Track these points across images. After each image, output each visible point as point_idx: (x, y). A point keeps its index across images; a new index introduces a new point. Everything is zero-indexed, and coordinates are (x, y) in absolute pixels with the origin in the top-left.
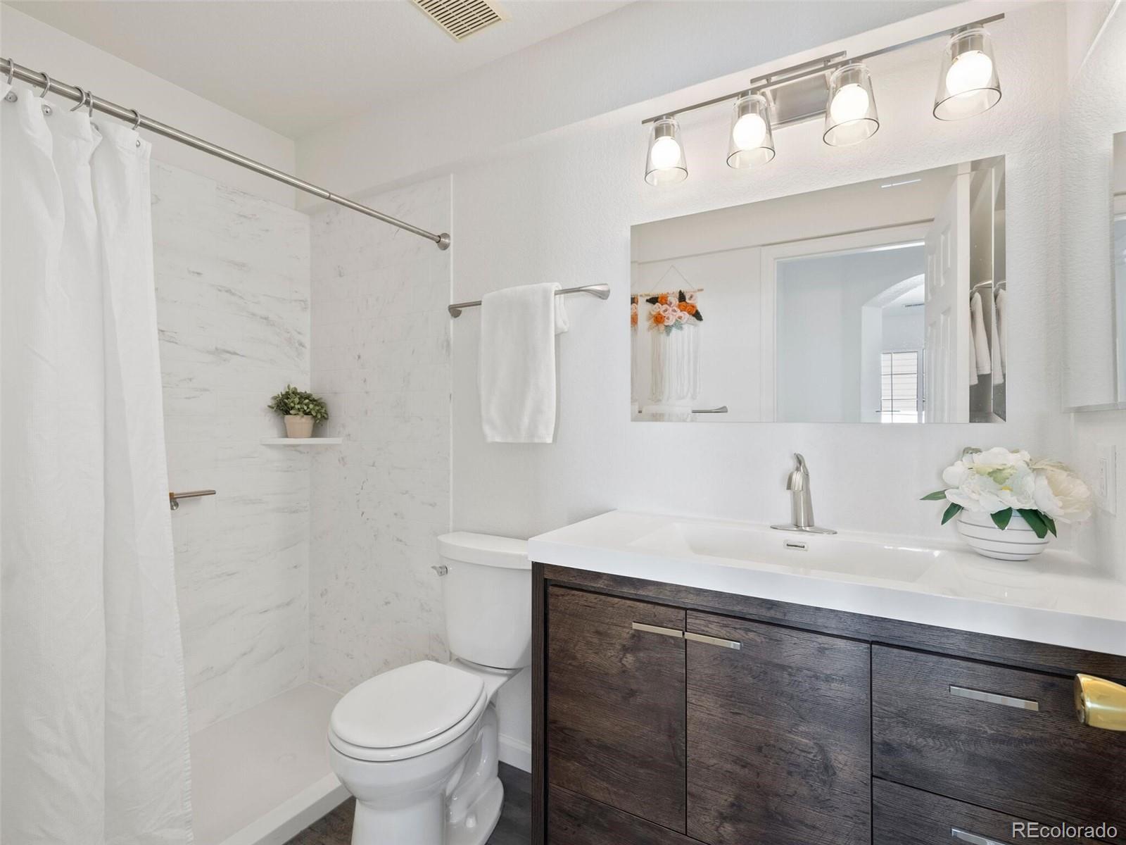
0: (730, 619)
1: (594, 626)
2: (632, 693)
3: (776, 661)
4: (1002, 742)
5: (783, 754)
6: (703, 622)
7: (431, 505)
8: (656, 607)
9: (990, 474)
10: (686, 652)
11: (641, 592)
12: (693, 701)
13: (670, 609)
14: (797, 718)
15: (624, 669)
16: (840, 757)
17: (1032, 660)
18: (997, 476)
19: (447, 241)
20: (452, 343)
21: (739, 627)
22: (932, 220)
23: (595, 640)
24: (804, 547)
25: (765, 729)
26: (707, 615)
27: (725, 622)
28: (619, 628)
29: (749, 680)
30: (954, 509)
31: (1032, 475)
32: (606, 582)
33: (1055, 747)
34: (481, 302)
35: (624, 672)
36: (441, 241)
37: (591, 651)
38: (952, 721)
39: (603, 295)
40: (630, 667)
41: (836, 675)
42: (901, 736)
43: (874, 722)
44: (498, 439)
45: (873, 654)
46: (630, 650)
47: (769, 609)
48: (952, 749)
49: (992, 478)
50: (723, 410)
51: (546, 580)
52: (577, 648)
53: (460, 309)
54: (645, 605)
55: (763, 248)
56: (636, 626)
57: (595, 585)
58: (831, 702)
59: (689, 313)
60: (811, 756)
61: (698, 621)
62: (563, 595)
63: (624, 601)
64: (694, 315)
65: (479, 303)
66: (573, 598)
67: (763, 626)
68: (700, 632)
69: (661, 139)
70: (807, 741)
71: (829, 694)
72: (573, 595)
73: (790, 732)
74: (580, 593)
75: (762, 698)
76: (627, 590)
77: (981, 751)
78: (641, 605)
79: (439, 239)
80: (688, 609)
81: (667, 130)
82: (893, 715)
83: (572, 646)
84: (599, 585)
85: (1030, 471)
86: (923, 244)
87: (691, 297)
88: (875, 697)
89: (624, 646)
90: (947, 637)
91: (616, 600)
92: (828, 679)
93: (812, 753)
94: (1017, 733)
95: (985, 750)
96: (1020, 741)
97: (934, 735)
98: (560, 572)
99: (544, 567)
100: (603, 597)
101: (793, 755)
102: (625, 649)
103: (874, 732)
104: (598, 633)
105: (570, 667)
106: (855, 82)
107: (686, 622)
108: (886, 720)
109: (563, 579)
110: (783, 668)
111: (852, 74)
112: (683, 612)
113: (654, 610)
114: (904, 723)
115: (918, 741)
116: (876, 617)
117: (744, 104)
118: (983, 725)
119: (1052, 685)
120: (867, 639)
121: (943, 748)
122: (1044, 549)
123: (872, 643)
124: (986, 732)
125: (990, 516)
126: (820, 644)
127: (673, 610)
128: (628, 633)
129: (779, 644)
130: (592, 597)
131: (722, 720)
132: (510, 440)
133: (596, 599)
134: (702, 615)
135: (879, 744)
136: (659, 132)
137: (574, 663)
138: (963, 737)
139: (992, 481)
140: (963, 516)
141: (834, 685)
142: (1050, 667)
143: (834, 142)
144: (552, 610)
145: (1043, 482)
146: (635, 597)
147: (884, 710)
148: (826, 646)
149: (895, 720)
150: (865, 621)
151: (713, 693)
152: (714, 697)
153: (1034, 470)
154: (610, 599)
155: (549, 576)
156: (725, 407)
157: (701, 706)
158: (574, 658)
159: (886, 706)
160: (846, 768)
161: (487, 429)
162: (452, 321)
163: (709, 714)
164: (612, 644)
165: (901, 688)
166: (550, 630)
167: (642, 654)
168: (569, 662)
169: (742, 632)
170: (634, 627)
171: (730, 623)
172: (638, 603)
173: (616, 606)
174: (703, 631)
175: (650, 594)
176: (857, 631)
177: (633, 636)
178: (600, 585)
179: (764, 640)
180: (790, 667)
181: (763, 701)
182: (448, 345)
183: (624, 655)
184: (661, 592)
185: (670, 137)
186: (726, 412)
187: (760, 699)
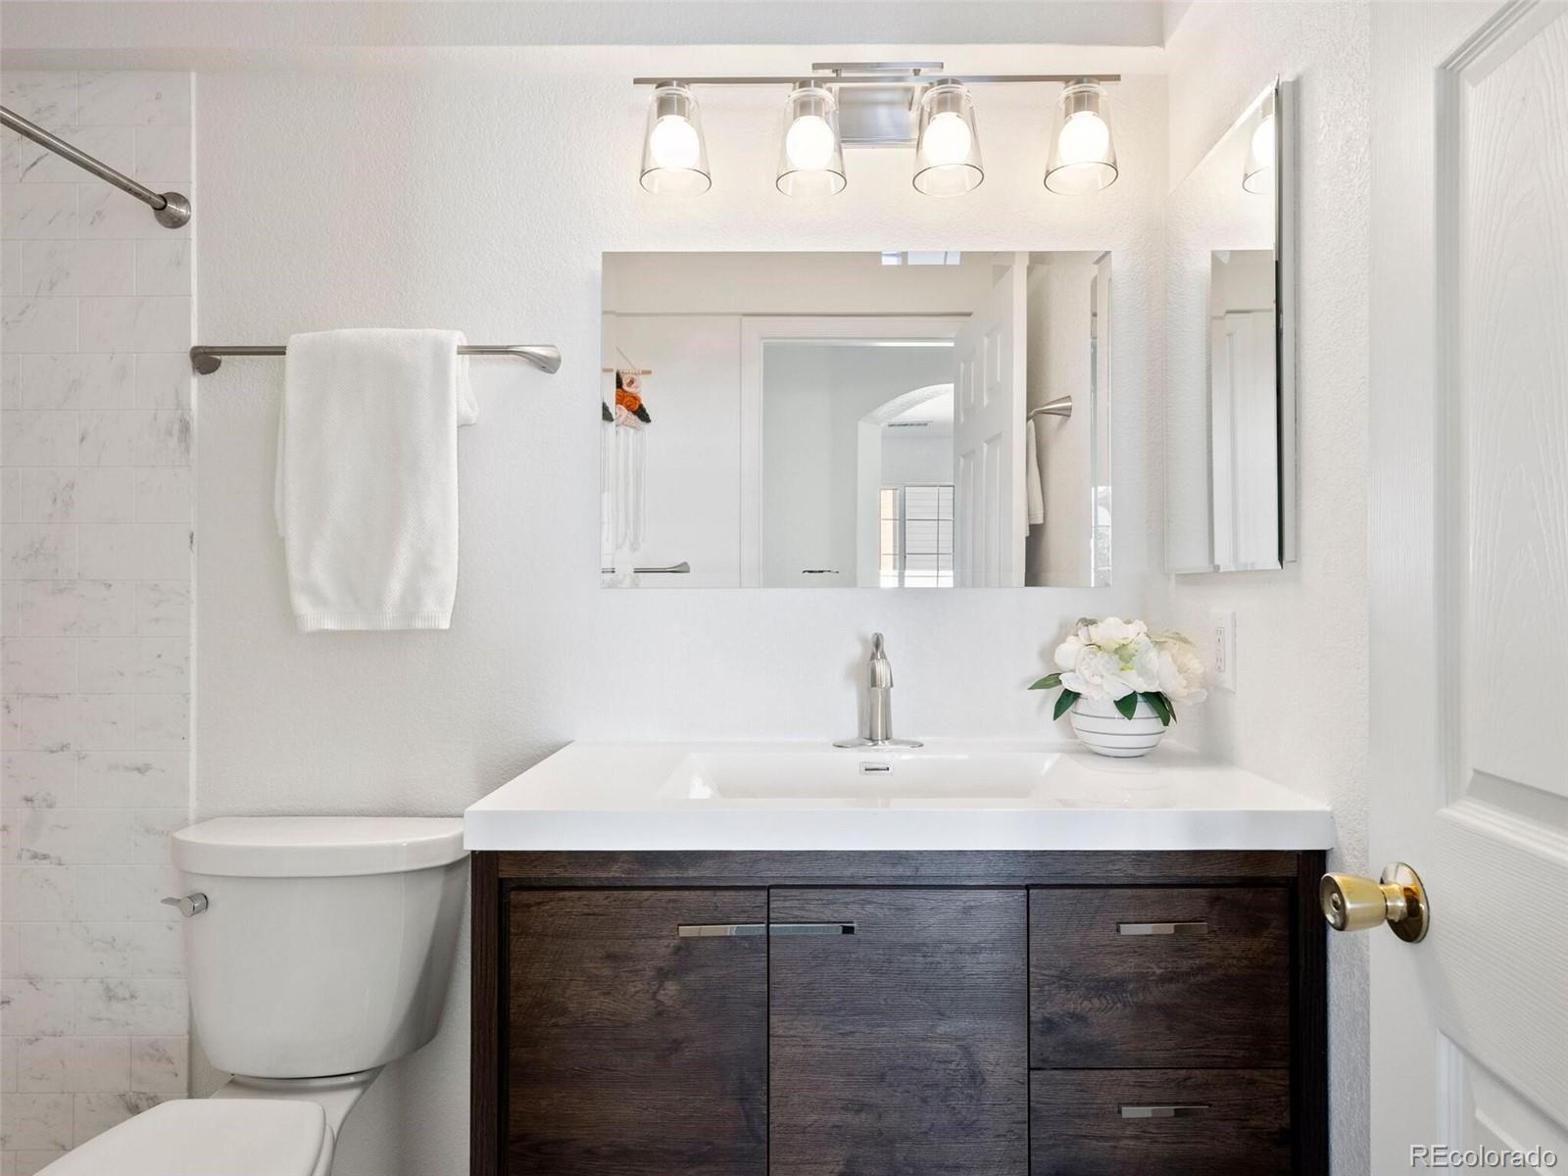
0: (838, 890)
1: (603, 947)
2: (676, 1045)
3: (906, 940)
4: (1171, 980)
5: (915, 1074)
6: (796, 903)
7: (138, 769)
8: (719, 893)
9: (1116, 651)
10: (768, 956)
11: (691, 873)
12: (781, 1032)
13: (742, 893)
14: (934, 1016)
15: (659, 1008)
16: (991, 1057)
17: (1200, 872)
18: (1123, 654)
19: (183, 211)
20: (195, 425)
21: (852, 899)
22: (969, 315)
23: (607, 972)
24: (888, 769)
25: (890, 1045)
26: (801, 891)
27: (831, 897)
28: (651, 941)
29: (868, 977)
30: (1069, 698)
31: (1155, 650)
32: (626, 866)
33: (1220, 971)
34: (285, 347)
35: (659, 1014)
36: (166, 209)
37: (596, 993)
38: (1119, 969)
39: (548, 365)
40: (671, 1003)
41: (985, 942)
42: (1063, 1005)
43: (1032, 994)
44: (330, 624)
45: (1031, 902)
46: (670, 976)
47: (894, 865)
48: (1119, 1005)
49: (1117, 656)
50: (681, 569)
51: (501, 881)
52: (569, 992)
53: (218, 357)
54: (699, 892)
55: (745, 319)
56: (685, 931)
57: (605, 875)
58: (979, 981)
59: (628, 408)
60: (953, 1066)
61: (787, 904)
62: (540, 903)
63: (660, 894)
64: (635, 413)
65: (280, 351)
66: (562, 903)
67: (887, 892)
68: (792, 920)
69: (668, 118)
70: (948, 1046)
71: (977, 971)
72: (562, 899)
73: (924, 1040)
74: (575, 894)
75: (885, 1000)
76: (664, 875)
77: (1150, 999)
78: (692, 894)
79: (163, 203)
80: (770, 887)
81: (679, 107)
82: (1055, 979)
83: (559, 990)
84: (611, 874)
85: (1152, 645)
86: (951, 344)
87: (632, 382)
88: (1033, 961)
89: (660, 970)
90: (1112, 862)
91: (647, 893)
92: (976, 950)
93: (954, 1061)
94: (1185, 965)
95: (1156, 995)
96: (1188, 974)
97: (1100, 992)
98: (532, 862)
99: (498, 859)
100: (620, 894)
101: (929, 1072)
102: (663, 975)
103: (1032, 1008)
104: (611, 957)
105: (555, 1031)
106: (953, 111)
107: (768, 908)
108: (1047, 988)
109: (542, 873)
110: (915, 948)
111: (952, 98)
112: (764, 894)
113: (715, 900)
114: (1067, 986)
115: (1083, 1005)
116: (1034, 851)
117: (806, 99)
118: (1152, 965)
119: (1218, 898)
120: (1020, 883)
121: (1110, 1006)
122: (1160, 740)
123: (1027, 888)
124: (1154, 973)
125: (1114, 705)
126: (965, 902)
127: (748, 893)
128: (668, 946)
129: (909, 914)
130: (598, 896)
131: (825, 1049)
132: (360, 626)
133: (607, 898)
134: (795, 892)
135: (1038, 1022)
136: (664, 106)
137: (562, 1021)
138: (1131, 986)
139: (1118, 660)
140: (1081, 706)
141: (982, 957)
142: (1213, 878)
143: (924, 188)
144: (515, 934)
145: (1167, 657)
146: (677, 883)
147: (1044, 975)
148: (972, 904)
149: (1056, 985)
150: (1020, 859)
151: (812, 1011)
152: (813, 1017)
153: (1157, 643)
154: (634, 894)
155: (507, 872)
156: (685, 564)
157: (794, 1036)
158: (564, 1012)
159: (1045, 969)
160: (998, 1068)
161: (303, 605)
162: (195, 382)
163: (804, 1046)
164: (636, 971)
165: (1063, 941)
166: (512, 972)
167: (692, 977)
168: (553, 1020)
169: (856, 907)
170: (682, 934)
171: (838, 896)
172: (686, 893)
173: (646, 904)
174: (796, 917)
175: (708, 873)
176: (1011, 876)
177: (678, 949)
178: (615, 872)
179: (888, 913)
180: (924, 944)
181: (887, 1004)
182: (185, 428)
183: (661, 985)
184: (726, 867)
185: (683, 118)
186: (688, 572)
187: (883, 1003)
